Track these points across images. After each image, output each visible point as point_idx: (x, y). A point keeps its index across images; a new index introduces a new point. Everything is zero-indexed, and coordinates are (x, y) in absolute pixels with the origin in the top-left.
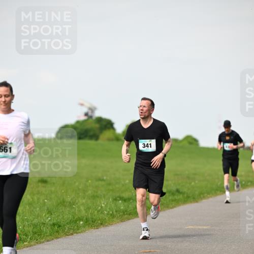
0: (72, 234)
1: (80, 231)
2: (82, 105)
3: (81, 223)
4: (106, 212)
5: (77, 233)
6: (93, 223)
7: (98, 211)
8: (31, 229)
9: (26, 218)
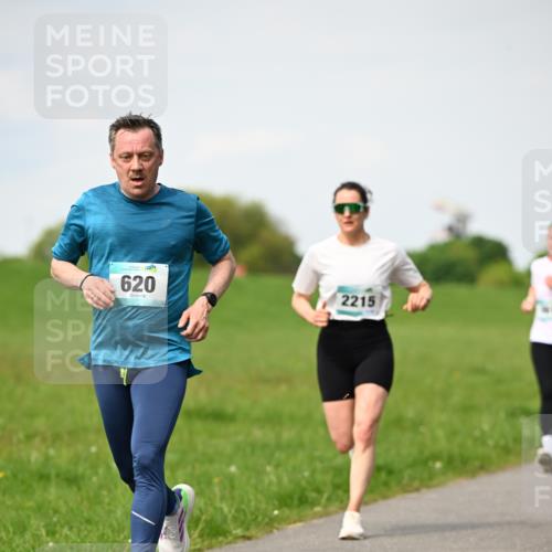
0: (417, 490)
1: (435, 482)
2: (440, 208)
3: (438, 465)
4: (491, 442)
5: (428, 487)
6: (463, 464)
7: (476, 440)
8: (328, 478)
9: (317, 454)
